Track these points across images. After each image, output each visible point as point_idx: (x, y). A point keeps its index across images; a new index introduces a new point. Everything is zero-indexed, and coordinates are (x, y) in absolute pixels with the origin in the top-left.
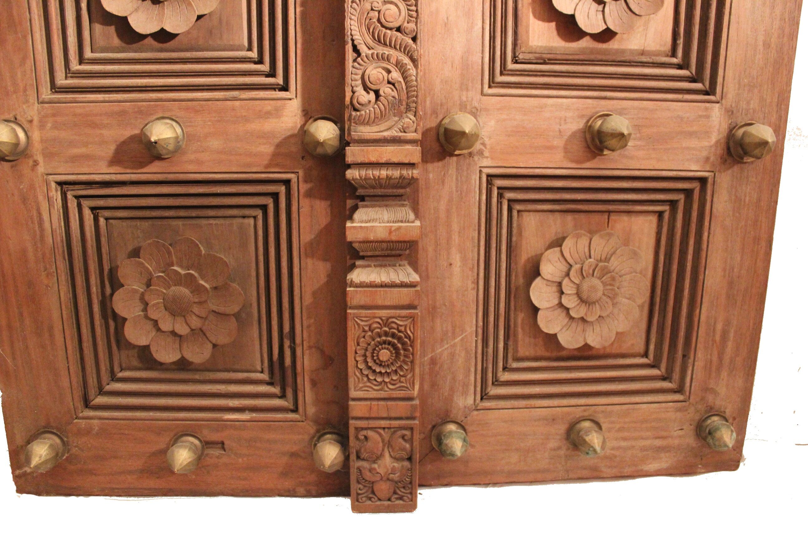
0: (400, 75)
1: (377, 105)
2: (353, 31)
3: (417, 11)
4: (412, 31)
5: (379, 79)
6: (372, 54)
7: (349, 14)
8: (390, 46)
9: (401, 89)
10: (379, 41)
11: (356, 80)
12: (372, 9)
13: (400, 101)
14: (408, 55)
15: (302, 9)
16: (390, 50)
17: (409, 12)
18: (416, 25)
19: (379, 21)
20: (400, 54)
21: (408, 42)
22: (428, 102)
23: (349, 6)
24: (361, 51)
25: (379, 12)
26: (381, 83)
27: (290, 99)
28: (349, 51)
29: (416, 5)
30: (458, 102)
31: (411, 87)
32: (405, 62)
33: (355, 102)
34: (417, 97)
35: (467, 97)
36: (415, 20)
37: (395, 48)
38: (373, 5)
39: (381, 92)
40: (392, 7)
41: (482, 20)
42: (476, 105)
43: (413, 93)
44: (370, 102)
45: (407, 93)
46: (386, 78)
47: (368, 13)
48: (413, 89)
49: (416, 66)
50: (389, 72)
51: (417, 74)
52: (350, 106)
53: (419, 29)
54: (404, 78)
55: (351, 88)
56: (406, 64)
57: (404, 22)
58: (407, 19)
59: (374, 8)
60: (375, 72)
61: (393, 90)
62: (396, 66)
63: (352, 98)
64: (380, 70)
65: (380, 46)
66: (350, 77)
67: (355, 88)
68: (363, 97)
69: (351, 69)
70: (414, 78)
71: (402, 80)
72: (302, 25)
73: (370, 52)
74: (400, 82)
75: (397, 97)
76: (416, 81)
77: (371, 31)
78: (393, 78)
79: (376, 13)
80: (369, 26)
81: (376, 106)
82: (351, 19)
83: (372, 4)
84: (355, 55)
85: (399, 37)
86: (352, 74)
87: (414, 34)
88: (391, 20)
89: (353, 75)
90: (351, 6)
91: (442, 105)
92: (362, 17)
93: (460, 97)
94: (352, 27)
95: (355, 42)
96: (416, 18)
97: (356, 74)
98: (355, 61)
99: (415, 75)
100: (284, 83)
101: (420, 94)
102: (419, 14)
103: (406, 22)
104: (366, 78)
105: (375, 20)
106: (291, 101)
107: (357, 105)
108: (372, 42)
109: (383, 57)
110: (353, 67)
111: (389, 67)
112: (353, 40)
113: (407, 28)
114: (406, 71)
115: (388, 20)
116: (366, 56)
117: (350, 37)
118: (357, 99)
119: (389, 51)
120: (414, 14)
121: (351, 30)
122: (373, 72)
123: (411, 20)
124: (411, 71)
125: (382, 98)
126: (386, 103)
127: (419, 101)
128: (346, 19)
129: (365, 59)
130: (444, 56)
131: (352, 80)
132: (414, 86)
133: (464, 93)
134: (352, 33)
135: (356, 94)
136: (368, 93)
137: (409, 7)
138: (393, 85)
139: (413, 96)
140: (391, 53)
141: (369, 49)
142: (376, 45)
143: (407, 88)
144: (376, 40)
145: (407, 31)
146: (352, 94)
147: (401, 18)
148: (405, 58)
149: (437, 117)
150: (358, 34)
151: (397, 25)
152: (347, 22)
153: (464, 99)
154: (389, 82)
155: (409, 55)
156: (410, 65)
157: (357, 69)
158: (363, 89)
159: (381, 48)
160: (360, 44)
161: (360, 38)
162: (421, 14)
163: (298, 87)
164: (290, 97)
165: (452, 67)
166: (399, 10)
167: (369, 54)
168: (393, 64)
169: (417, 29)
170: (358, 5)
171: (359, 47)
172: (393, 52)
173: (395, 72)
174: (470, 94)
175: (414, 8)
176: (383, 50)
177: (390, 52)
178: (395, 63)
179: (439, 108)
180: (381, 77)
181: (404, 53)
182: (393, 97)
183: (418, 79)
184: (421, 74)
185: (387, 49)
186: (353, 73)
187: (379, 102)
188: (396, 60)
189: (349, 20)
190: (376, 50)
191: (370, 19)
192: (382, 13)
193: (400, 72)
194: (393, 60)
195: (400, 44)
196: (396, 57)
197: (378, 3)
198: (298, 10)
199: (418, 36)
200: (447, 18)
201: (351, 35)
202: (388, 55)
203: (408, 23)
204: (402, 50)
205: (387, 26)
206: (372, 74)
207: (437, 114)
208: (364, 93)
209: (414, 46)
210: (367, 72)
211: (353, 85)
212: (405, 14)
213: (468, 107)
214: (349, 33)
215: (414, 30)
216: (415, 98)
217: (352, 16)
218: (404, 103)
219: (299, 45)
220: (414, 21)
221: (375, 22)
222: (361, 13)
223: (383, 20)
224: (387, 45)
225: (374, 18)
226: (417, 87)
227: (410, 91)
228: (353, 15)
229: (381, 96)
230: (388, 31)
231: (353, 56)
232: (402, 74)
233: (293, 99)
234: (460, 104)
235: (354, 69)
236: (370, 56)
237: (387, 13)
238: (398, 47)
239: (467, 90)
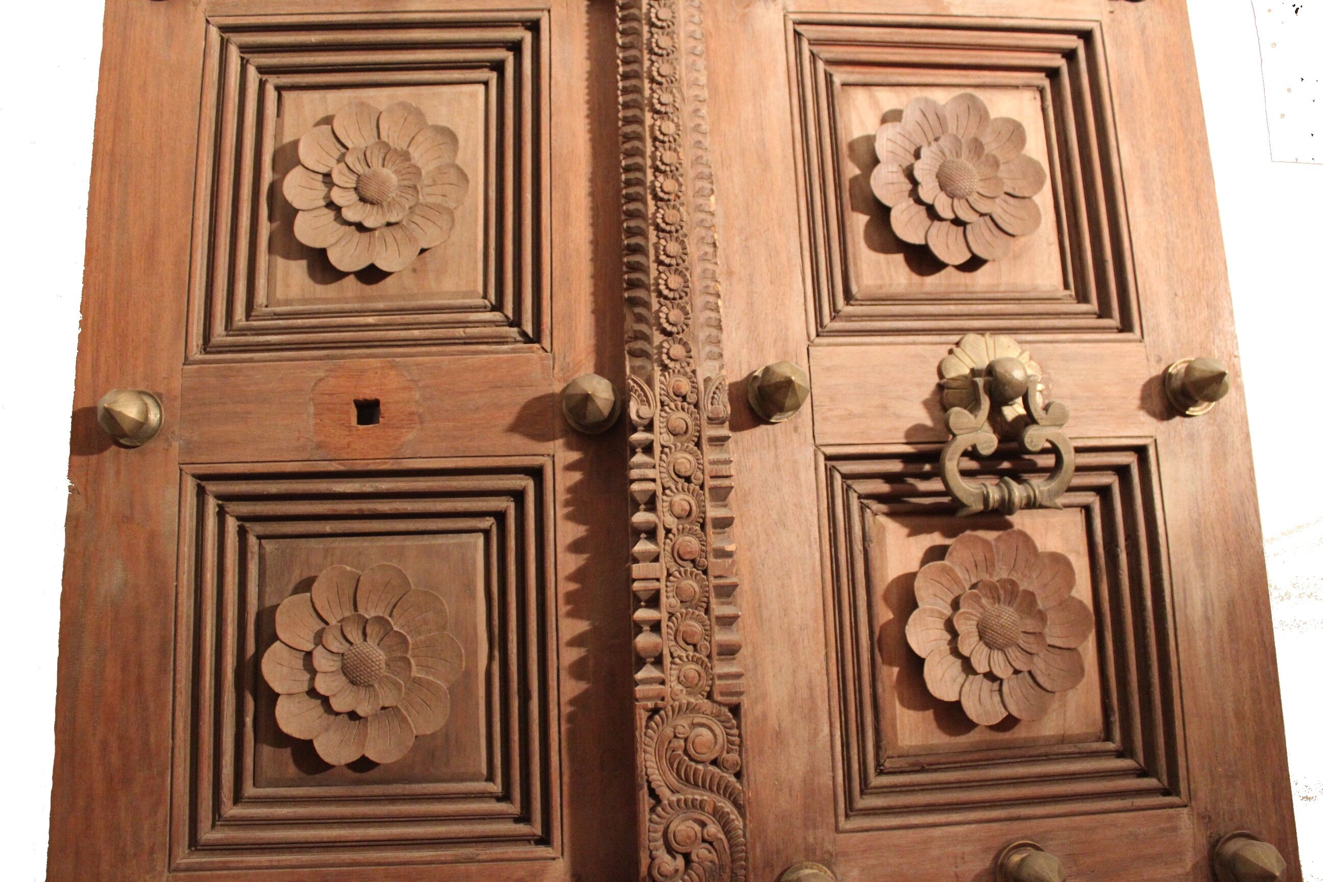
0: (720, 829)
1: (689, 875)
2: (649, 769)
3: (740, 736)
4: (734, 765)
5: (689, 837)
6: (679, 801)
7: (643, 746)
8: (704, 787)
9: (722, 850)
10: (687, 781)
11: (656, 840)
12: (675, 737)
13: (722, 867)
14: (729, 798)
15: (569, 726)
16: (703, 792)
17: (729, 737)
18: (740, 755)
19: (686, 752)
20: (718, 798)
21: (729, 781)
22: (758, 850)
23: (643, 734)
24: (661, 797)
25: (686, 740)
26: (693, 843)
27: (554, 859)
28: (644, 799)
29: (739, 727)
30: (803, 847)
31: (737, 845)
32: (727, 810)
33: (655, 873)
34: (746, 859)
35: (815, 838)
36: (737, 748)
37: (711, 790)
38: (677, 731)
39: (694, 857)
40: (704, 731)
41: (828, 724)
42: (830, 848)
43: (740, 855)
44: (677, 871)
45: (731, 854)
46: (699, 835)
47: (670, 742)
48: (740, 848)
49: (743, 815)
50: (703, 825)
51: (745, 826)
52: (647, 879)
53: (744, 761)
54: (726, 833)
55: (648, 853)
56: (728, 813)
57: (722, 752)
58: (726, 747)
59: (678, 735)
60: (682, 827)
61: (710, 852)
62: (714, 816)
63: (650, 868)
64: (691, 823)
65: (689, 787)
66: (647, 837)
67: (654, 853)
68: (667, 865)
69: (648, 824)
70: (740, 832)
71: (721, 835)
72: (570, 750)
73: (674, 798)
74: (721, 839)
75: (717, 862)
76: (744, 836)
77: (675, 766)
78: (710, 834)
79: (682, 743)
80: (672, 761)
81: (686, 877)
82: (645, 752)
83: (675, 729)
84: (653, 801)
85: (716, 775)
86: (649, 831)
87: (738, 768)
88: (705, 750)
89: (651, 834)
90: (645, 734)
91: (778, 852)
92: (661, 749)
93: (805, 838)
94: (648, 764)
95: (653, 785)
96: (740, 746)
97: (655, 832)
98: (652, 810)
99: (741, 827)
100: (542, 832)
101: (751, 856)
102: (744, 741)
103: (725, 752)
104: (671, 836)
105: (680, 752)
106: (555, 862)
107: (659, 876)
108: (677, 783)
109: (695, 805)
110: (651, 821)
111: (704, 818)
112: (649, 783)
113: (727, 761)
114: (729, 823)
115: (698, 751)
116: (670, 805)
117: (645, 777)
118: (659, 868)
119: (702, 795)
120: (736, 739)
121: (646, 767)
122: (679, 828)
123: (732, 749)
124: (736, 822)
125: (695, 865)
126: (701, 872)
127: (750, 866)
128: (639, 753)
129: (669, 809)
130: (777, 780)
131: (650, 841)
132: (741, 845)
133: (811, 832)
134: (648, 772)
135: (657, 861)
136: (674, 858)
137: (728, 731)
138: (711, 843)
139: (741, 859)
140: (705, 798)
141: (672, 791)
142: (684, 787)
143: (731, 847)
144: (682, 779)
145: (727, 765)
146: (650, 860)
147: (718, 747)
148: (724, 803)
149: (772, 870)
150: (657, 772)
151: (713, 757)
152: (640, 757)
153: (811, 840)
154: (704, 841)
155: (732, 799)
156: (733, 813)
157: (656, 823)
158: (665, 852)
159: (690, 790)
160: (660, 786)
161: (659, 778)
162: (746, 740)
163: (565, 841)
164: (553, 855)
165: (791, 795)
166: (715, 735)
167: (673, 801)
168: (708, 813)
169: (741, 760)
170: (654, 732)
171: (658, 791)
172: (709, 797)
173: (712, 825)
174: (819, 832)
175: (735, 731)
176: (693, 794)
177: (704, 795)
178: (710, 810)
179: (775, 857)
180: (692, 834)
181: (725, 796)
182: (712, 862)
183: (747, 834)
184: (750, 826)
185: (700, 791)
186: (651, 829)
187: (690, 871)
188: (712, 806)
189: (643, 754)
190: (683, 795)
191: (673, 751)
192: (690, 740)
193: (720, 824)
194: (709, 808)
195: (718, 784)
196: (712, 803)
197: (684, 727)
198: (564, 727)
199: (744, 772)
200: (779, 725)
201: (646, 774)
202: (701, 801)
203: (728, 753)
204: (722, 792)
205: (699, 759)
206: (679, 831)
207: (772, 866)
208: (668, 858)
209: (738, 785)
210: (672, 827)
211: (651, 848)
212: (724, 739)
213: (818, 853)
214: (644, 773)
215: (737, 764)
216: (743, 863)
217: (647, 748)
218: (728, 870)
219: (566, 779)
220: (736, 750)
221: (680, 755)
222: (660, 742)
223: (692, 751)
224: (698, 786)
225: (678, 749)
226: (745, 845)
227: (736, 852)
228: (648, 746)
229: (693, 862)
230: (700, 767)
231: (649, 803)
232: (723, 827)
233: (558, 858)
234: (805, 849)
235: (652, 825)
236: (675, 804)
237: (697, 740)
238: (715, 789)
239: (815, 827)
